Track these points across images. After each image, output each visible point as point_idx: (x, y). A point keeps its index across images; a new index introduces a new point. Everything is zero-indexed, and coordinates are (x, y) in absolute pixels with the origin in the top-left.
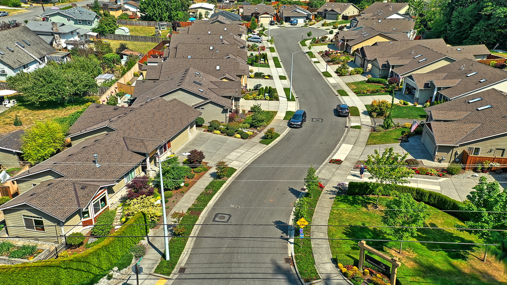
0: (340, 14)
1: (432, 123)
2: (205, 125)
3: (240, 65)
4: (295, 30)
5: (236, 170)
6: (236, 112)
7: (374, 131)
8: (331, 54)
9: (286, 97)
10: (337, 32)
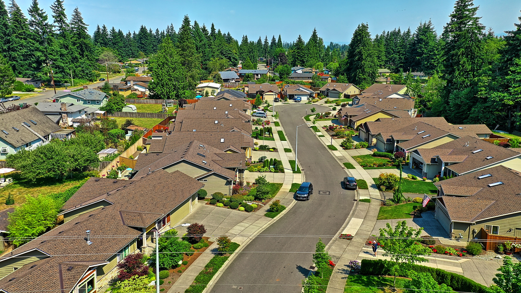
0: (342, 93)
1: (444, 198)
2: (208, 197)
3: (245, 138)
4: (299, 106)
5: (239, 245)
6: (240, 185)
7: (384, 205)
8: (335, 129)
9: (291, 169)
10: (340, 108)
